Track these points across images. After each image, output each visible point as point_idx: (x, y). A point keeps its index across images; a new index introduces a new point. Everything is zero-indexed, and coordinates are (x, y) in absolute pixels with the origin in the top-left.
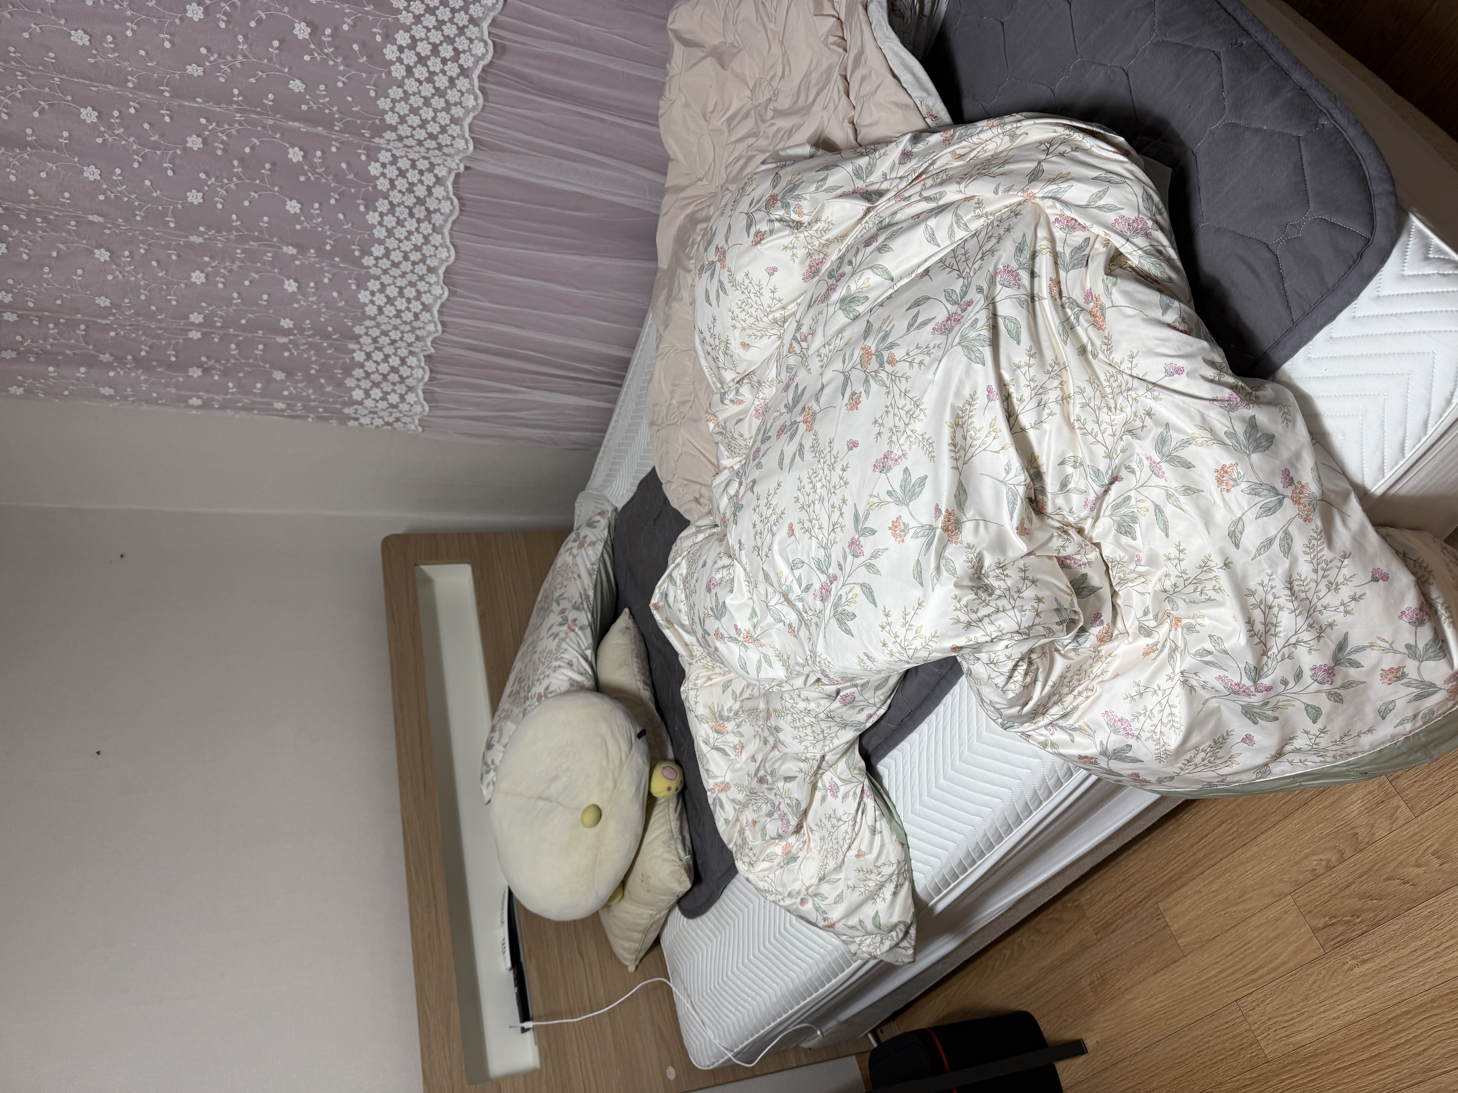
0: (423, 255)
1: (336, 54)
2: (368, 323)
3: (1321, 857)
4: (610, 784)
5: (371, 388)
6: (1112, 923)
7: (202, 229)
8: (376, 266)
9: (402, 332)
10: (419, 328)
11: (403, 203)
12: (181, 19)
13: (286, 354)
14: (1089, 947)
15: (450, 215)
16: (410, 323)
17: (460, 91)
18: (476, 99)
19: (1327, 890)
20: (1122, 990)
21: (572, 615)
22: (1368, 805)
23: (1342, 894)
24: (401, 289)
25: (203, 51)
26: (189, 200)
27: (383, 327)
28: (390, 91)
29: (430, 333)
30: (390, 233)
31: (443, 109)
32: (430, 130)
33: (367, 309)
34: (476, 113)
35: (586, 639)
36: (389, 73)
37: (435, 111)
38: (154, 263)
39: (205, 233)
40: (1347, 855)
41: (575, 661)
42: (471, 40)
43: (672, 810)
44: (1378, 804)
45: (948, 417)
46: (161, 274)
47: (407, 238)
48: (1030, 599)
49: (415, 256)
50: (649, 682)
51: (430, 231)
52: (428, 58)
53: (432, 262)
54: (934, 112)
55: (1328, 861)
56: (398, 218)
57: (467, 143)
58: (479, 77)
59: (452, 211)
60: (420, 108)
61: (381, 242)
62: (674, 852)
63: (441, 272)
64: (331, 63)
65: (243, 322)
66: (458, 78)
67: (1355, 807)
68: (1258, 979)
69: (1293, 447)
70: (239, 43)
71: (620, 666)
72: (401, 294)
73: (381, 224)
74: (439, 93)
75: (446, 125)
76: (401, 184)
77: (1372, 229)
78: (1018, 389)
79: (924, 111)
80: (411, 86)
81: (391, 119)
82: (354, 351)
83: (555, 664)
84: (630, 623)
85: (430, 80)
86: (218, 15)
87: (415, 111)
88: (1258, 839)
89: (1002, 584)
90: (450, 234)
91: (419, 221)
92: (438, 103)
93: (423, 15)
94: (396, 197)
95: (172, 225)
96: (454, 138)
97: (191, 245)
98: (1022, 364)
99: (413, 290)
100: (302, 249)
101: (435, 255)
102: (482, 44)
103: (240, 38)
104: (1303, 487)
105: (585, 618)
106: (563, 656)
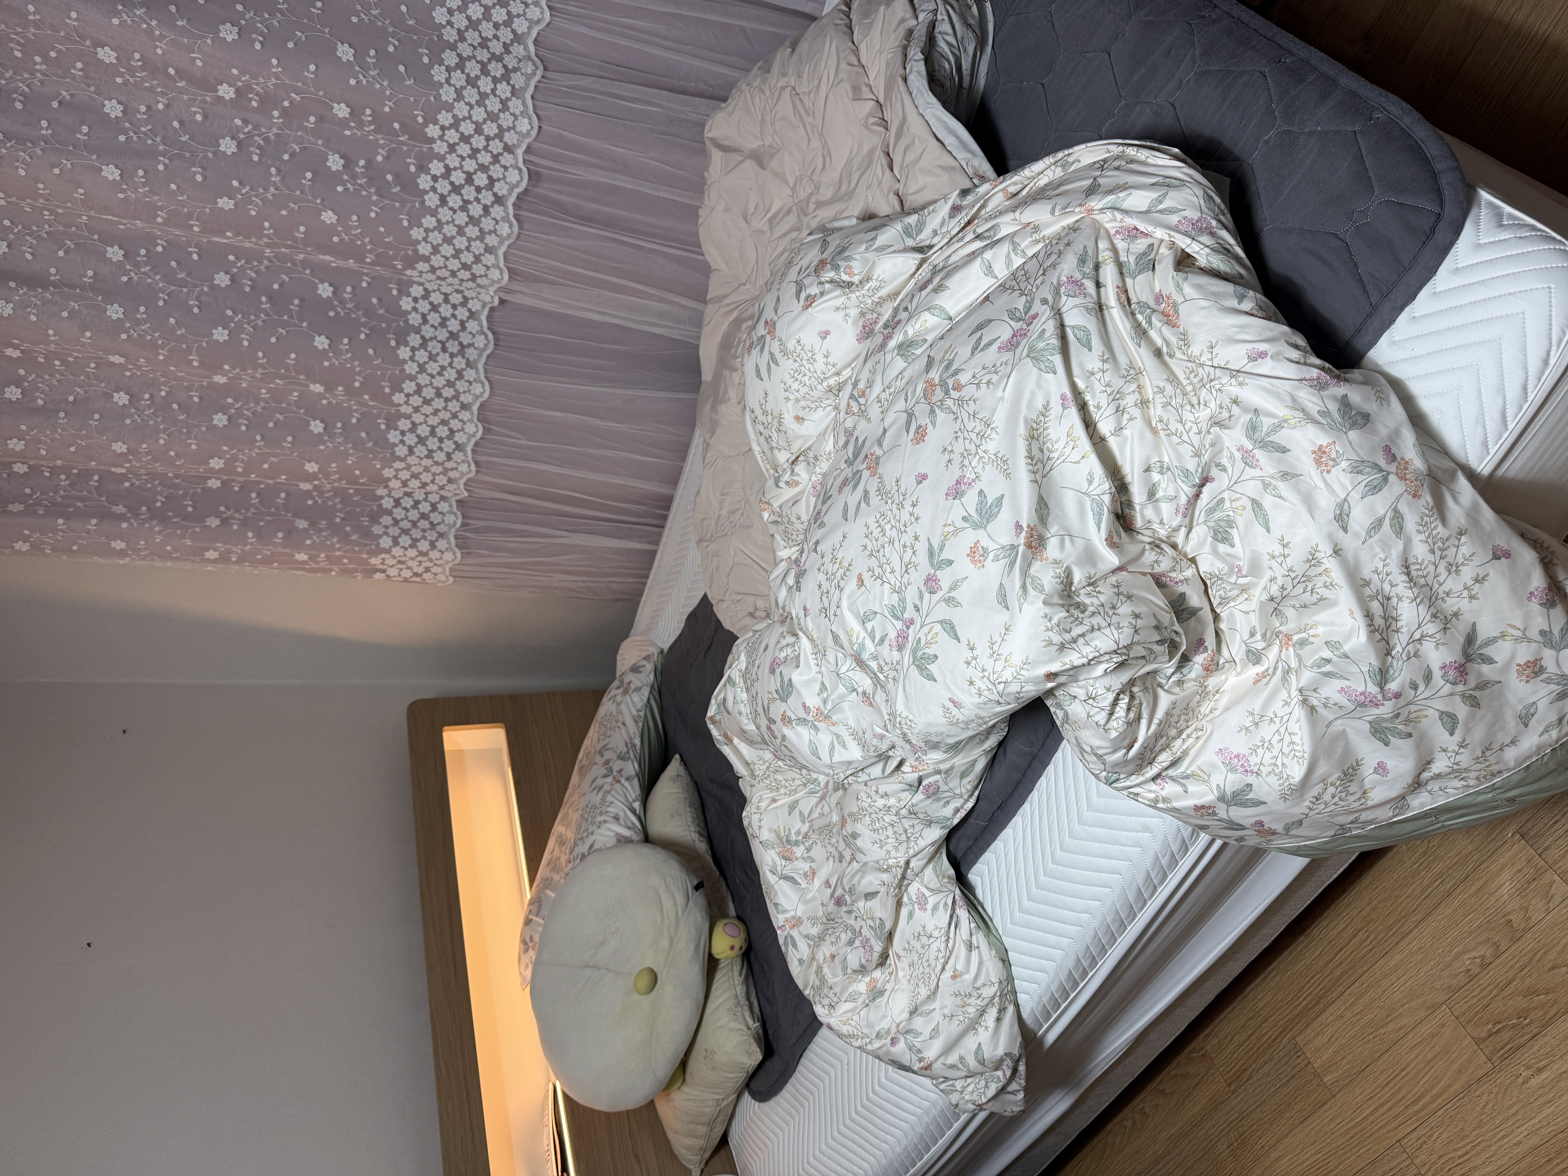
0: (456, 391)
1: (369, 184)
2: (398, 465)
3: (1474, 954)
4: (665, 942)
5: (400, 536)
6: (1245, 1070)
7: (226, 367)
8: (407, 403)
9: (434, 474)
10: (452, 469)
11: (435, 337)
12: (214, 153)
13: (310, 502)
14: (1222, 1102)
15: (484, 350)
16: (442, 464)
17: (494, 219)
18: (511, 227)
19: (1485, 992)
20: (1266, 1148)
21: (617, 765)
22: (1518, 886)
23: (1504, 994)
24: (433, 428)
25: (235, 183)
26: (215, 337)
27: (413, 469)
28: (423, 220)
29: (463, 474)
30: (422, 368)
31: (477, 238)
32: (463, 260)
33: (396, 449)
34: (511, 241)
35: (633, 791)
36: (423, 203)
37: (469, 240)
38: (175, 406)
39: (230, 371)
40: (1503, 947)
41: (621, 814)
42: (506, 168)
43: (736, 974)
44: (1529, 883)
45: (1022, 430)
46: (181, 417)
47: (440, 374)
48: (1126, 615)
49: (448, 392)
50: (704, 833)
51: (464, 366)
52: (461, 186)
53: (466, 398)
54: (980, 173)
55: (1483, 957)
56: (430, 352)
57: (502, 273)
58: (514, 204)
59: (486, 345)
60: (453, 237)
61: (412, 378)
62: (741, 1020)
63: (475, 408)
64: (364, 193)
65: (266, 466)
66: (492, 206)
67: (1505, 890)
68: (1422, 1110)
69: (1392, 425)
70: (272, 175)
71: (673, 817)
72: (433, 433)
73: (412, 359)
74: (473, 221)
75: (481, 255)
76: (434, 318)
77: (1442, 204)
78: (1094, 396)
79: (970, 171)
80: (445, 214)
81: (424, 249)
82: (382, 497)
83: (602, 818)
84: (682, 770)
85: (464, 208)
86: (252, 149)
87: (448, 240)
88: (1400, 945)
89: (1094, 601)
90: (485, 369)
91: (452, 356)
92: (472, 231)
93: (458, 144)
94: (427, 331)
95: (196, 364)
96: (488, 268)
97: (213, 386)
98: (1096, 370)
99: (446, 428)
100: (330, 388)
101: (469, 391)
102: (517, 172)
103: (273, 170)
104: (1407, 463)
105: (631, 768)
106: (609, 809)
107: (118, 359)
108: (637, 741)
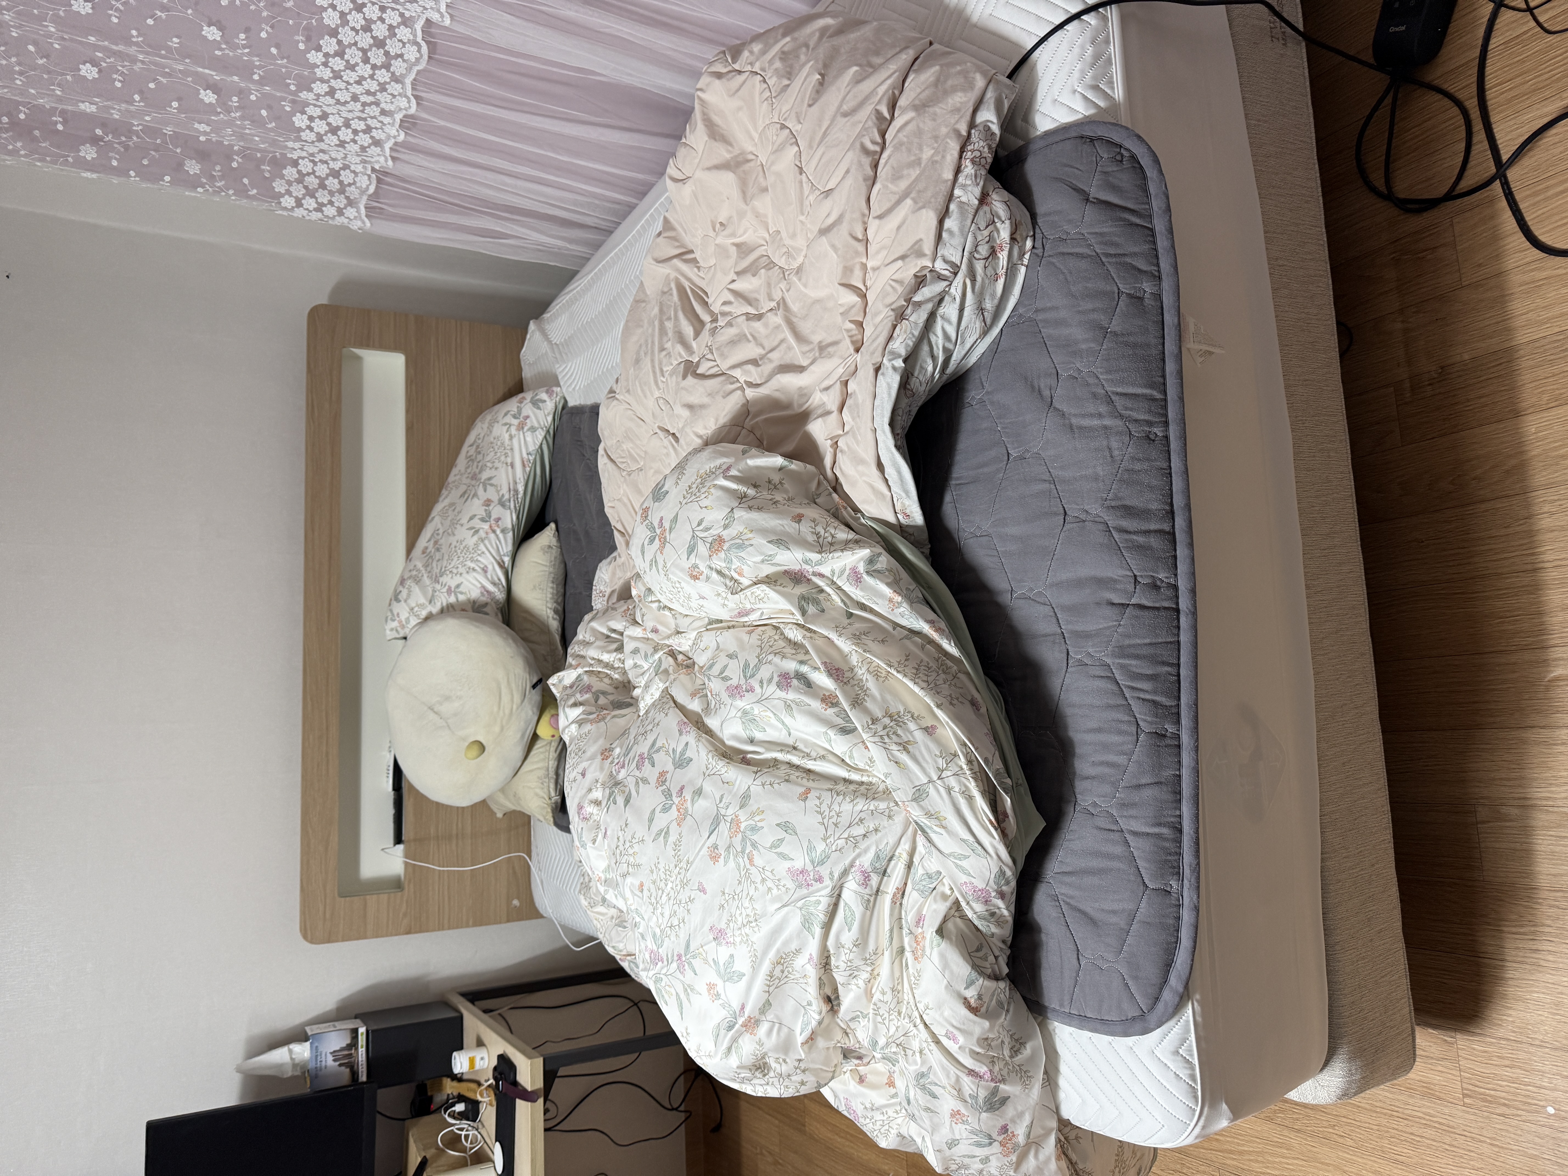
0: (377, 100)
4: (497, 729)
11: (356, 44)
15: (415, 64)
16: (356, 152)
21: (497, 511)
24: (347, 121)
30: (337, 74)
33: (303, 133)
35: (507, 546)
41: (490, 567)
43: (553, 749)
45: (772, 955)
47: (358, 83)
49: (367, 99)
50: (560, 608)
51: (388, 79)
53: (388, 107)
56: (348, 61)
59: (418, 60)
61: (324, 81)
62: (546, 790)
71: (535, 587)
73: (325, 64)
76: (356, 20)
79: (898, 509)
83: (472, 565)
84: (554, 542)
89: (778, 1066)
91: (374, 67)
94: (346, 36)
104: (1014, 1136)
105: (509, 519)
106: (480, 558)
108: (521, 489)
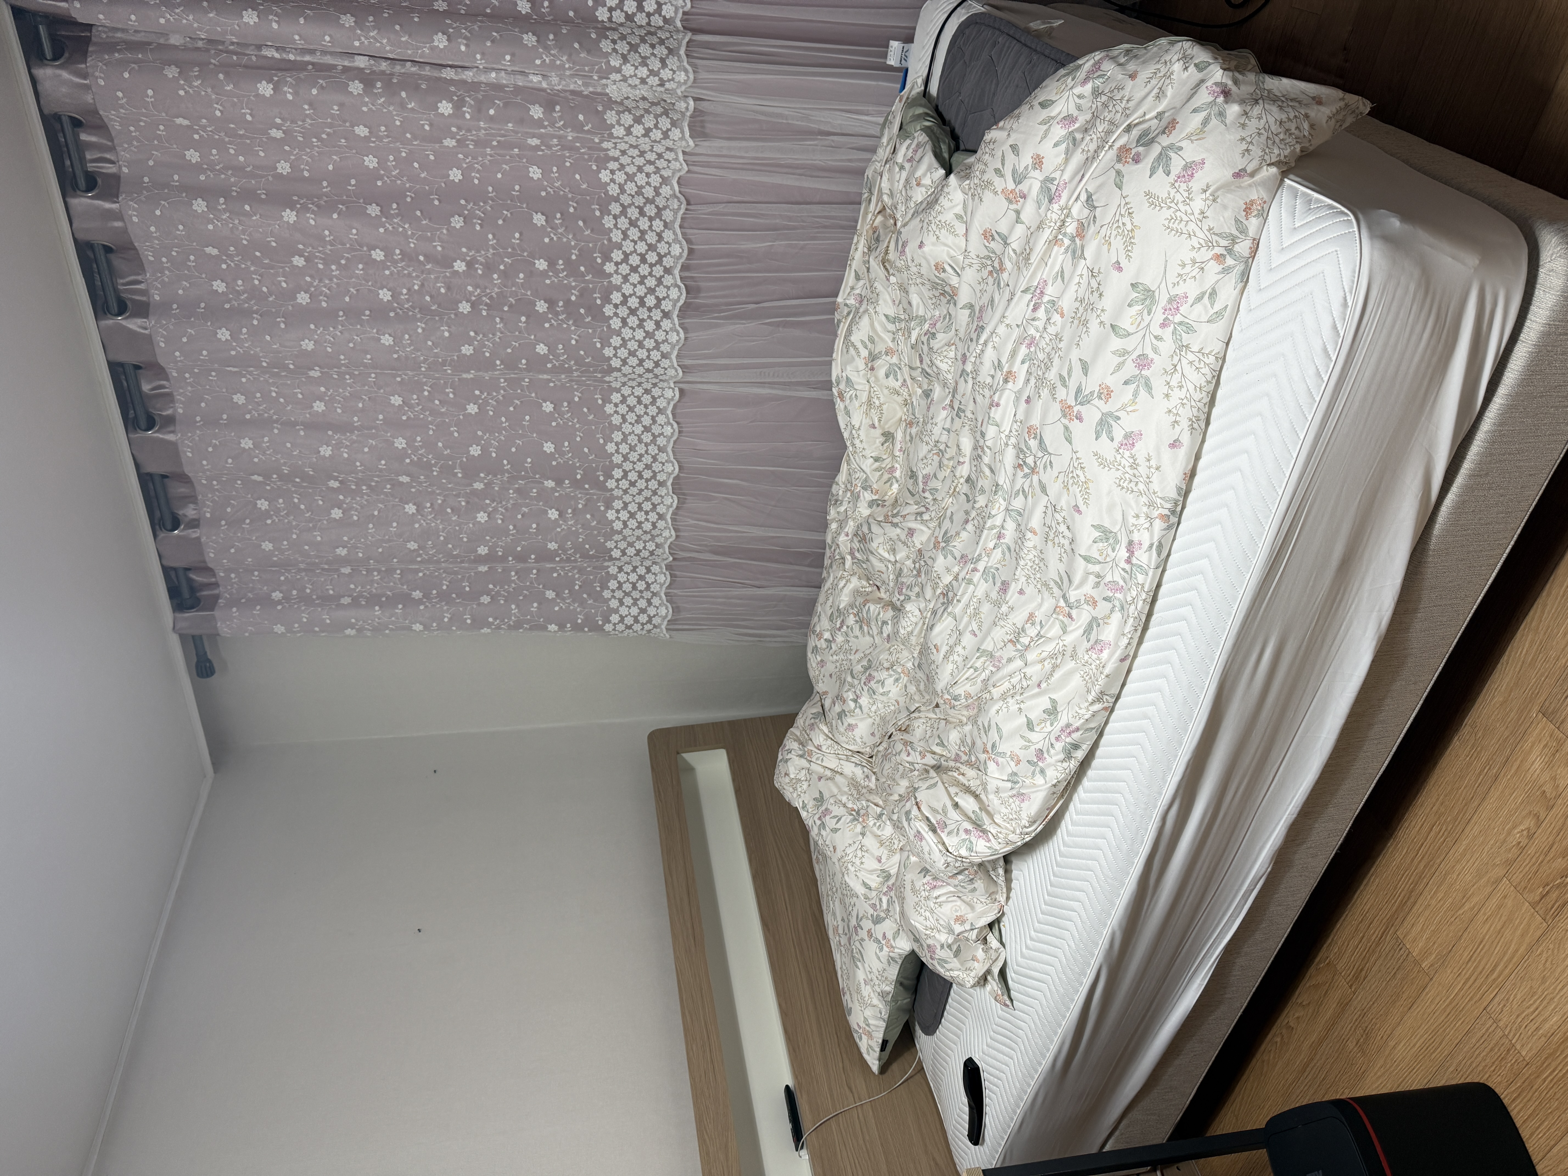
0: (654, 472)
1: (568, 319)
2: (617, 537)
3: (1522, 827)
5: (624, 597)
6: (1361, 971)
7: (482, 475)
8: (617, 487)
9: (645, 542)
10: (658, 536)
11: (633, 432)
12: (456, 314)
13: (554, 577)
14: (1347, 1004)
15: (671, 437)
16: (650, 532)
17: (665, 331)
18: (678, 335)
19: (1534, 859)
20: (1385, 1038)
23: (1548, 858)
24: (640, 504)
25: (472, 334)
26: (471, 453)
27: (629, 539)
28: (611, 340)
29: (666, 539)
30: (626, 458)
31: (654, 348)
32: (646, 366)
33: (614, 525)
34: (680, 345)
36: (609, 326)
37: (648, 350)
38: (449, 510)
39: (485, 478)
40: (1542, 817)
42: (668, 288)
46: (454, 519)
47: (639, 460)
49: (647, 474)
51: (657, 452)
52: (637, 309)
53: (661, 477)
55: (1528, 829)
56: (630, 445)
57: (676, 371)
58: (678, 316)
59: (673, 433)
60: (636, 350)
61: (619, 466)
63: (669, 483)
64: (565, 326)
65: (518, 550)
66: (662, 320)
68: (1499, 977)
70: (497, 324)
72: (640, 508)
73: (617, 451)
74: (649, 335)
75: (658, 361)
76: (631, 417)
80: (627, 333)
81: (616, 363)
82: (609, 567)
85: (641, 326)
86: (481, 307)
87: (632, 354)
90: (673, 451)
91: (647, 445)
92: (649, 343)
93: (630, 275)
94: (627, 428)
95: (460, 475)
96: (666, 369)
97: (475, 492)
99: (649, 503)
100: (559, 482)
101: (663, 470)
102: (677, 289)
103: (498, 320)
107: (405, 479)
